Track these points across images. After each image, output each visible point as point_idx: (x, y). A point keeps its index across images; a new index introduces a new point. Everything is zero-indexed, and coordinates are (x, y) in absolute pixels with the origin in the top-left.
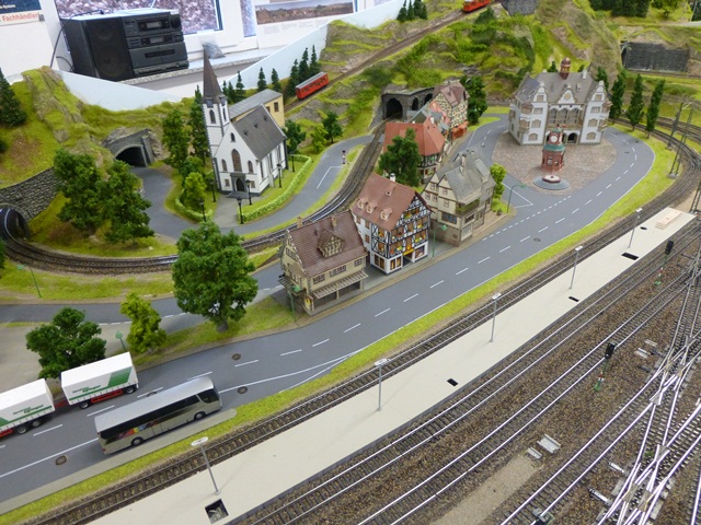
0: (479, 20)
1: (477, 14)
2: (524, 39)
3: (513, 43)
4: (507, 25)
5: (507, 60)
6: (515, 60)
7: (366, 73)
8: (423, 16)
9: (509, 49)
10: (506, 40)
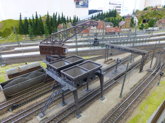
0: (154, 11)
1: (154, 10)
2: (160, 14)
3: (159, 14)
4: (158, 12)
5: (158, 17)
6: (159, 17)
7: (141, 16)
8: (147, 10)
9: (158, 15)
10: (158, 14)
